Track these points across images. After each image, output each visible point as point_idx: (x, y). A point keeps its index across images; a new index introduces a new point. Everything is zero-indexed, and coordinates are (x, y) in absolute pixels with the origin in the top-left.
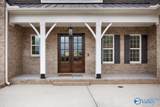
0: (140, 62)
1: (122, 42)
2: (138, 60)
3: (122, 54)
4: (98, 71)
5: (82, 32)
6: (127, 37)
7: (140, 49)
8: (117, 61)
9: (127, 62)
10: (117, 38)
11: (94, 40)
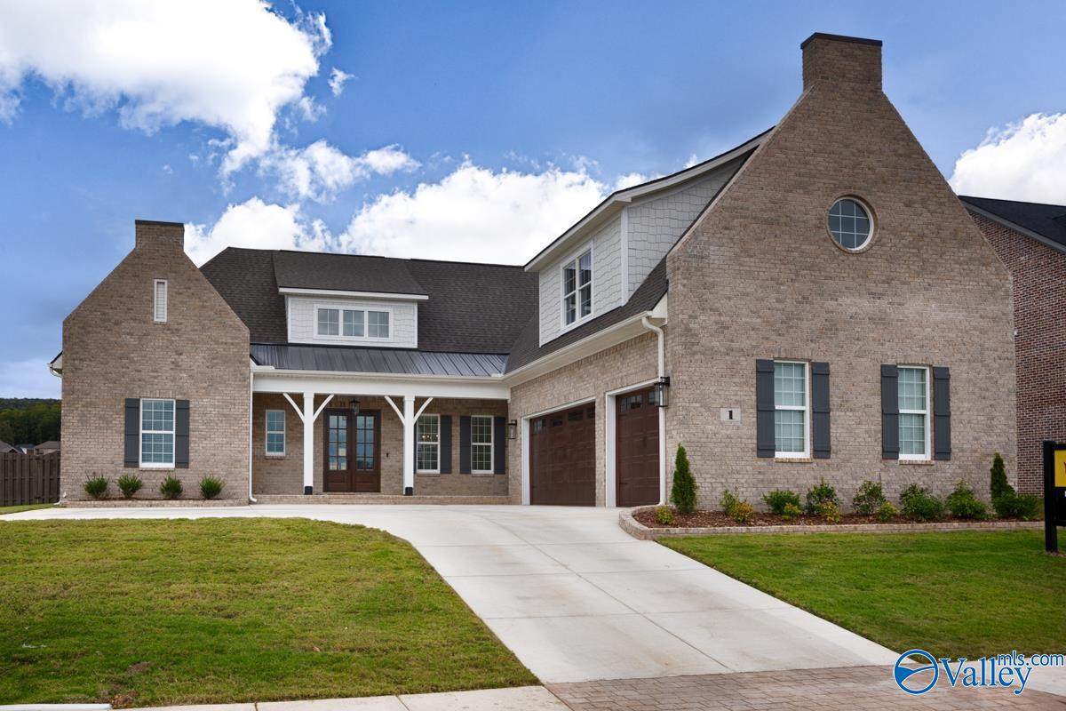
0: (491, 472)
1: (456, 431)
2: (488, 468)
3: (456, 454)
4: (409, 481)
5: (377, 409)
6: (465, 421)
7: (492, 444)
8: (446, 469)
9: (465, 469)
10: (447, 421)
11: (401, 426)
